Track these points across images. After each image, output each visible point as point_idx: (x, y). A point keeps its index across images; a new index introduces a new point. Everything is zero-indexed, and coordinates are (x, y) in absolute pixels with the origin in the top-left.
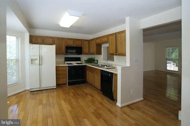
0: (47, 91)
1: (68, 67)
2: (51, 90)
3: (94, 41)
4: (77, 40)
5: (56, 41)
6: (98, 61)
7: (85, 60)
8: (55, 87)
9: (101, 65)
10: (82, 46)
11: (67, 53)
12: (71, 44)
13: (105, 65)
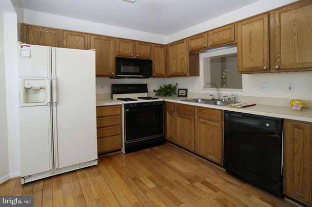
0: (74, 174)
1: (125, 109)
2: (86, 172)
3: (184, 44)
4: (141, 43)
5: (92, 42)
6: (186, 90)
7: (155, 91)
8: (96, 163)
9: (202, 100)
10: (152, 59)
11: (118, 73)
12: (128, 52)
13: (219, 100)
